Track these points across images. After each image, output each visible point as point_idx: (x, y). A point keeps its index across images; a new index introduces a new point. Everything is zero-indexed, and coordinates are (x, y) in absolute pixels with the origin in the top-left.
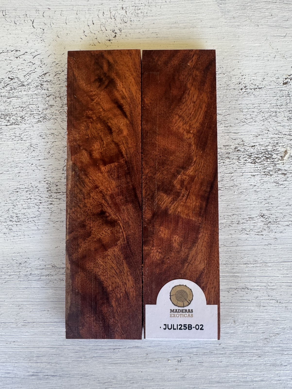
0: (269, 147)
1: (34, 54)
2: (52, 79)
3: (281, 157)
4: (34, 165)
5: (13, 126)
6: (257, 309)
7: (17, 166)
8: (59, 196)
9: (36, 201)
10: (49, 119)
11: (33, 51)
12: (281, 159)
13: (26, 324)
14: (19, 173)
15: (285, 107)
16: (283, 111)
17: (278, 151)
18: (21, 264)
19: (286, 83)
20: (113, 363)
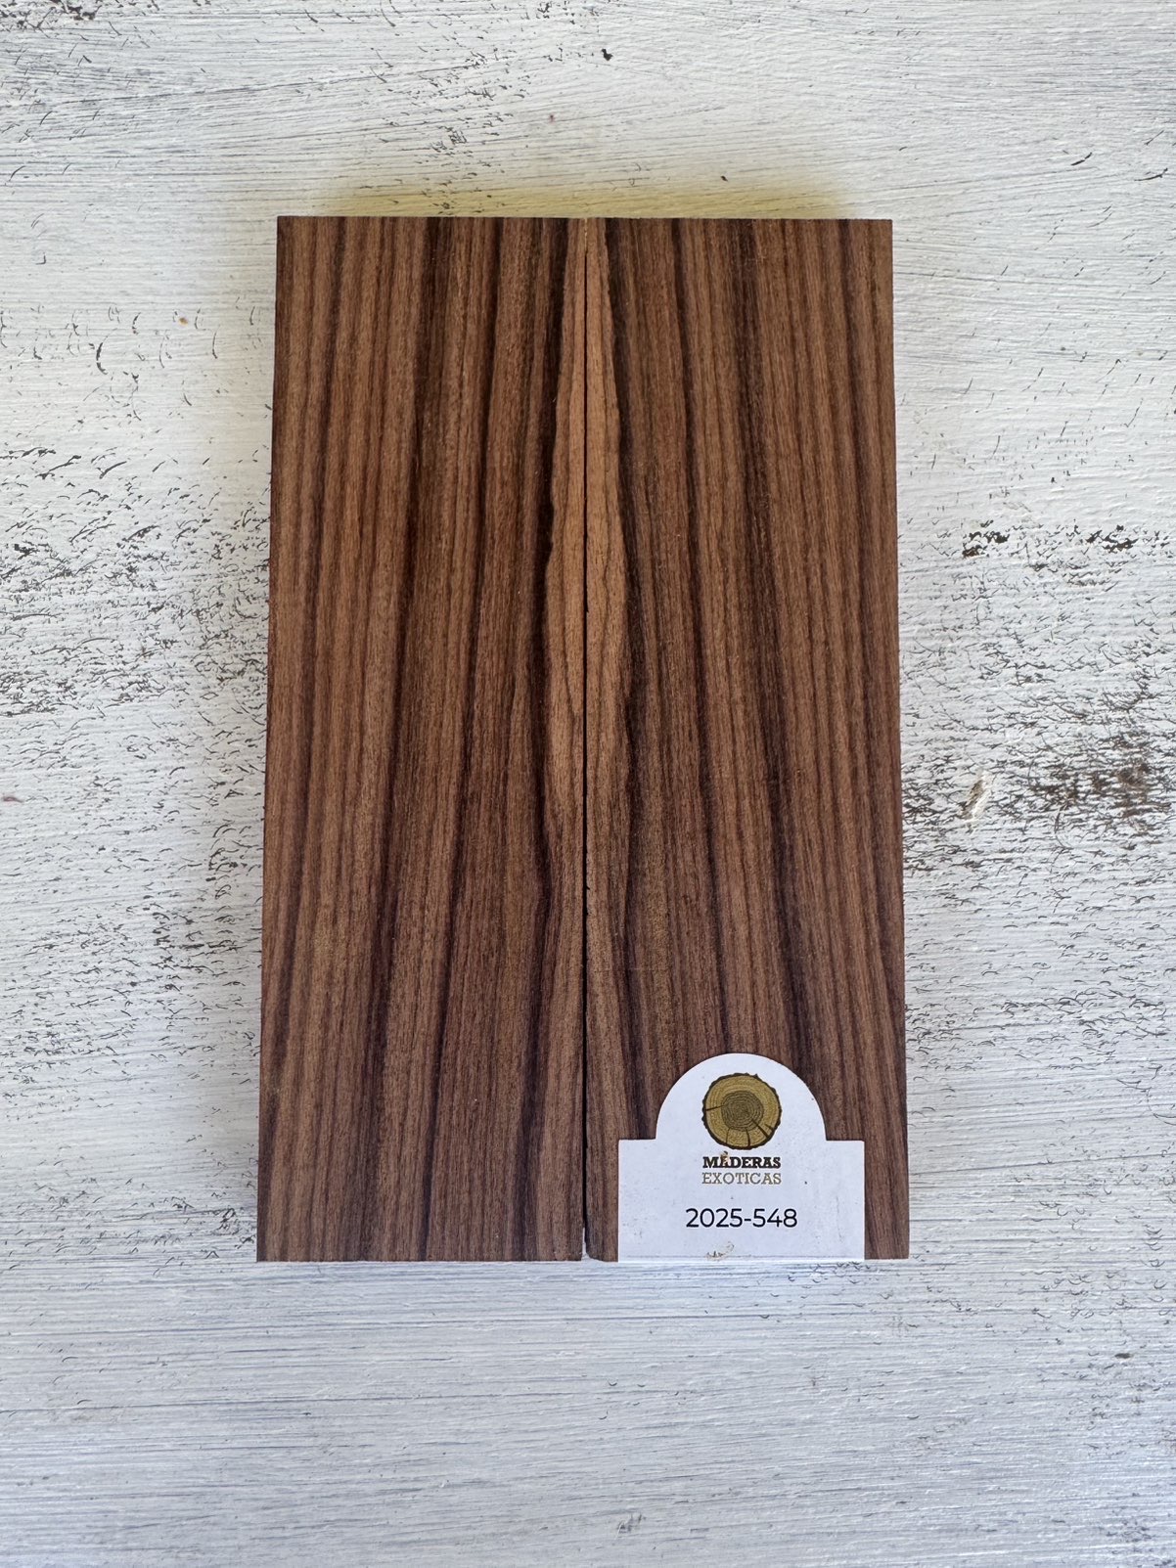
0: (920, 773)
1: (104, 464)
2: (168, 549)
3: (963, 805)
4: (108, 850)
5: (34, 716)
6: (888, 1335)
7: (47, 854)
8: (198, 959)
9: (116, 978)
10: (158, 690)
11: (99, 451)
12: (960, 813)
13: (87, 1414)
14: (56, 879)
15: (971, 633)
16: (965, 649)
17: (951, 786)
18: (65, 1200)
19: (970, 553)
20: (394, 1543)
